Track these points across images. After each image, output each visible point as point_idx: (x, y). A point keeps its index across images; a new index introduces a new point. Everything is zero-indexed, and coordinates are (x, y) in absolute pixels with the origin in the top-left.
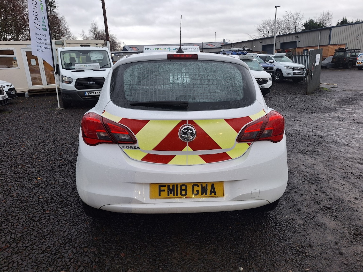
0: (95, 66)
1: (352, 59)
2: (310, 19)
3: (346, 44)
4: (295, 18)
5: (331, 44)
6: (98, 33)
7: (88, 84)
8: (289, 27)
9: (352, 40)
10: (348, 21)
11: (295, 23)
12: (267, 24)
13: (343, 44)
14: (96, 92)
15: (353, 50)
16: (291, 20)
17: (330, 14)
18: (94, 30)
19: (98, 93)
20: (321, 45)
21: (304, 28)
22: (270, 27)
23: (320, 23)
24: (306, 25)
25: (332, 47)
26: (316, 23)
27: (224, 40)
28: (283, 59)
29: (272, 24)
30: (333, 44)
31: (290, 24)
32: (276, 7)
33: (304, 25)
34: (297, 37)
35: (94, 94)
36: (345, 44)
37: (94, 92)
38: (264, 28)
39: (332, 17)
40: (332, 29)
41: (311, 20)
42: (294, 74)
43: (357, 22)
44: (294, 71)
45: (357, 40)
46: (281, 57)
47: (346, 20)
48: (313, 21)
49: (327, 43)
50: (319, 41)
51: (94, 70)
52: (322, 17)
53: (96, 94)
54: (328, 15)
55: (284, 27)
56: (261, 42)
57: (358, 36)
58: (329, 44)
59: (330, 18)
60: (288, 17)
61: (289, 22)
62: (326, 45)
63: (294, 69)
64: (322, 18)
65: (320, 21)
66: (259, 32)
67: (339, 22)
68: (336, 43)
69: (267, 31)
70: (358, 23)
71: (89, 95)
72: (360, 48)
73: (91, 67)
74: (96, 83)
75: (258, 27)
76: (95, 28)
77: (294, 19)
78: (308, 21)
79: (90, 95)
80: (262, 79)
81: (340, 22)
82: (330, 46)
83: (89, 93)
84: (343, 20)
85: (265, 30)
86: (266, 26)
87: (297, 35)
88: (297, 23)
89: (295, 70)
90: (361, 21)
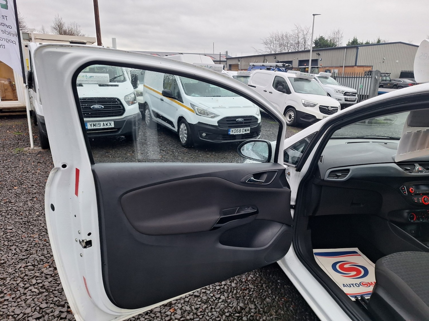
0: (102, 77)
1: (382, 83)
2: (321, 36)
3: (373, 66)
4: (305, 33)
5: (357, 65)
6: (65, 31)
7: (91, 109)
8: (298, 43)
9: (378, 62)
10: (358, 41)
11: (304, 39)
12: (274, 37)
13: (370, 66)
14: (105, 123)
15: (384, 73)
16: (301, 35)
17: (341, 33)
18: (59, 26)
19: (109, 124)
20: (346, 65)
21: (314, 45)
22: (278, 41)
23: (330, 41)
24: (316, 43)
25: (359, 68)
26: (327, 40)
27: (227, 52)
28: (328, 80)
29: (281, 38)
30: (359, 65)
31: (300, 40)
32: (314, 15)
33: (314, 42)
34: (319, 55)
35: (102, 127)
36: (371, 66)
37: (102, 123)
38: (271, 42)
39: (342, 35)
40: (359, 48)
42: (345, 101)
43: (367, 43)
44: (346, 97)
45: (383, 62)
46: (326, 78)
47: (357, 40)
48: (323, 38)
49: (354, 64)
50: (344, 61)
51: (100, 85)
52: (332, 34)
53: (104, 127)
54: (338, 34)
55: (293, 42)
56: (275, 58)
57: (384, 58)
58: (356, 65)
59: (340, 36)
60: (297, 31)
61: (298, 38)
62: (353, 66)
63: (345, 94)
64: (332, 36)
65: (331, 39)
66: (266, 46)
67: (349, 42)
68: (363, 65)
69: (275, 46)
70: (368, 46)
71: (93, 128)
72: (390, 72)
73: (94, 80)
74: (104, 108)
75: (265, 40)
76: (59, 24)
77: (303, 35)
78: (318, 38)
79: (95, 128)
80: (332, 107)
81: (351, 41)
82: (356, 67)
83: (92, 125)
84: (354, 40)
85: (272, 44)
86: (274, 39)
87: (318, 53)
88: (307, 39)
89: (347, 95)
90: (370, 43)
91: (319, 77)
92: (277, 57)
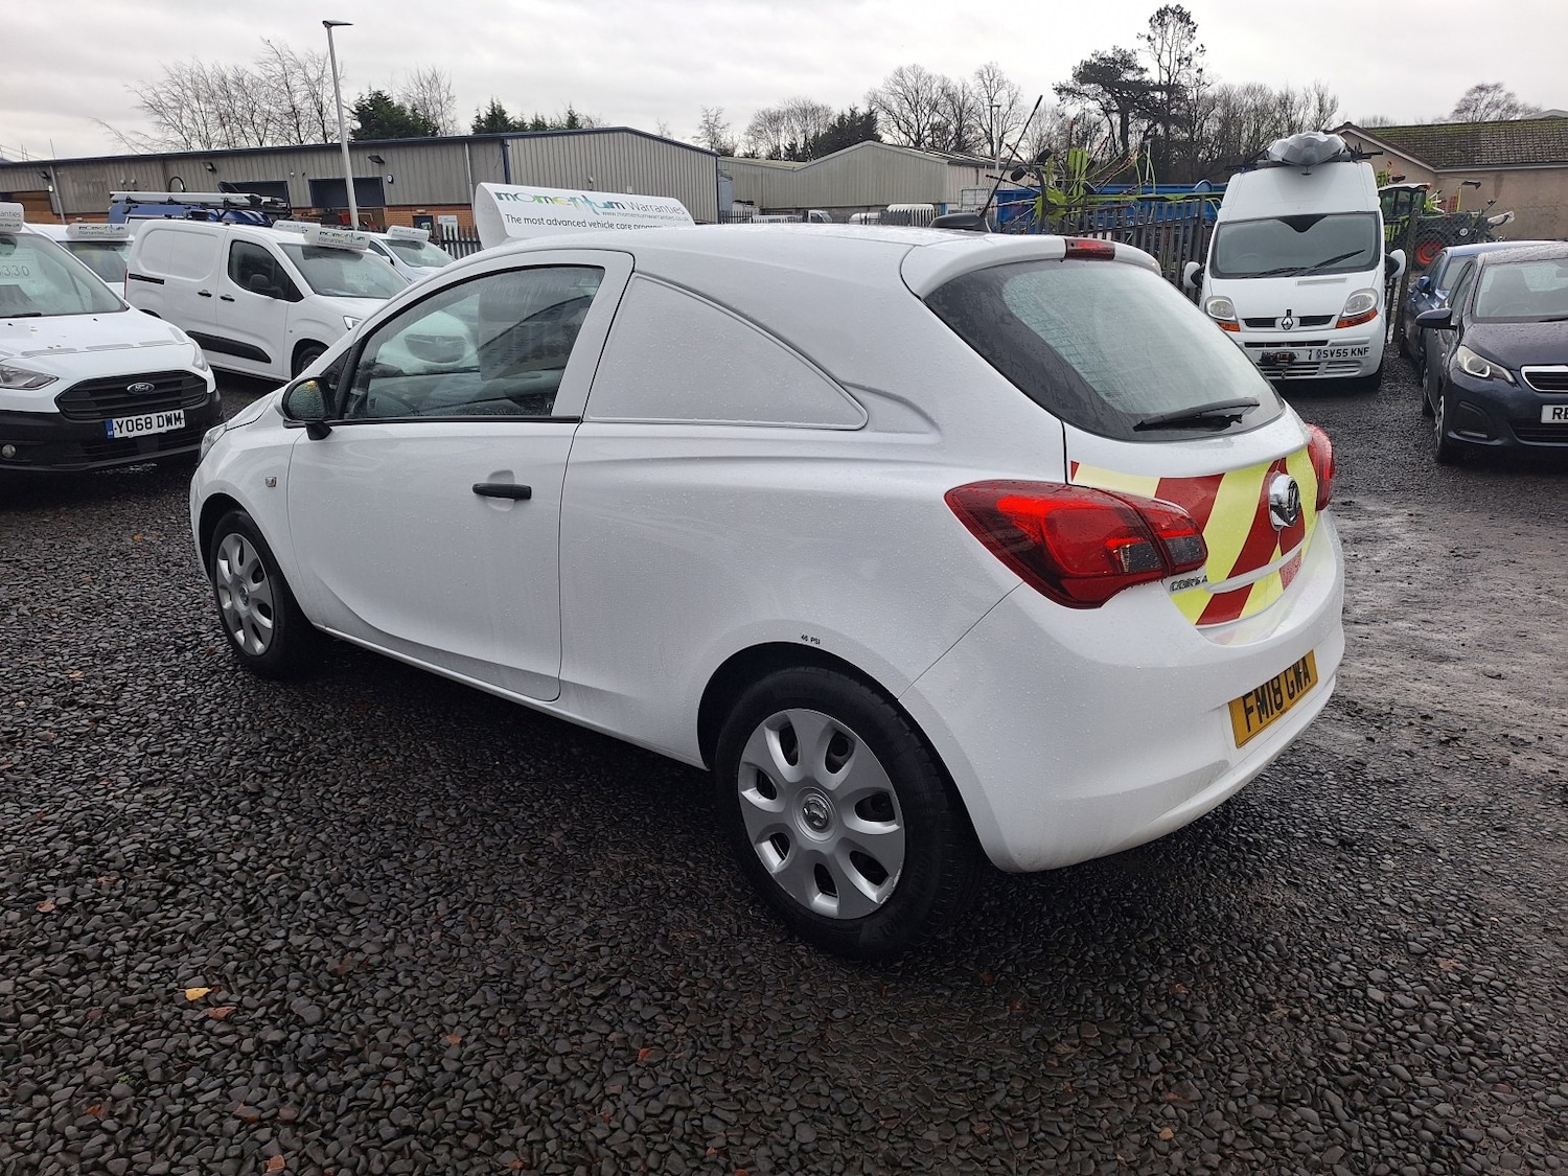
2: (375, 89)
4: (313, 76)
8: (294, 112)
10: (508, 116)
11: (315, 97)
12: (189, 84)
16: (296, 82)
17: (444, 83)
21: (357, 125)
22: (208, 102)
23: (413, 110)
24: (363, 114)
26: (401, 110)
28: (421, 253)
29: (216, 88)
32: (328, 24)
33: (354, 109)
34: (380, 161)
38: (180, 103)
39: (451, 93)
40: (511, 142)
41: (379, 93)
43: (537, 124)
47: (502, 112)
48: (386, 98)
50: (471, 186)
52: (413, 86)
54: (435, 86)
55: (273, 109)
56: (213, 170)
57: (591, 179)
59: (444, 95)
60: (278, 68)
61: (289, 92)
64: (417, 94)
65: (414, 105)
66: (158, 118)
67: (478, 117)
69: (200, 121)
75: (149, 95)
77: (308, 82)
78: (366, 96)
81: (483, 116)
84: (493, 110)
85: (186, 111)
86: (189, 93)
87: (377, 155)
88: (325, 101)
90: (547, 124)
91: (391, 243)
92: (220, 164)
